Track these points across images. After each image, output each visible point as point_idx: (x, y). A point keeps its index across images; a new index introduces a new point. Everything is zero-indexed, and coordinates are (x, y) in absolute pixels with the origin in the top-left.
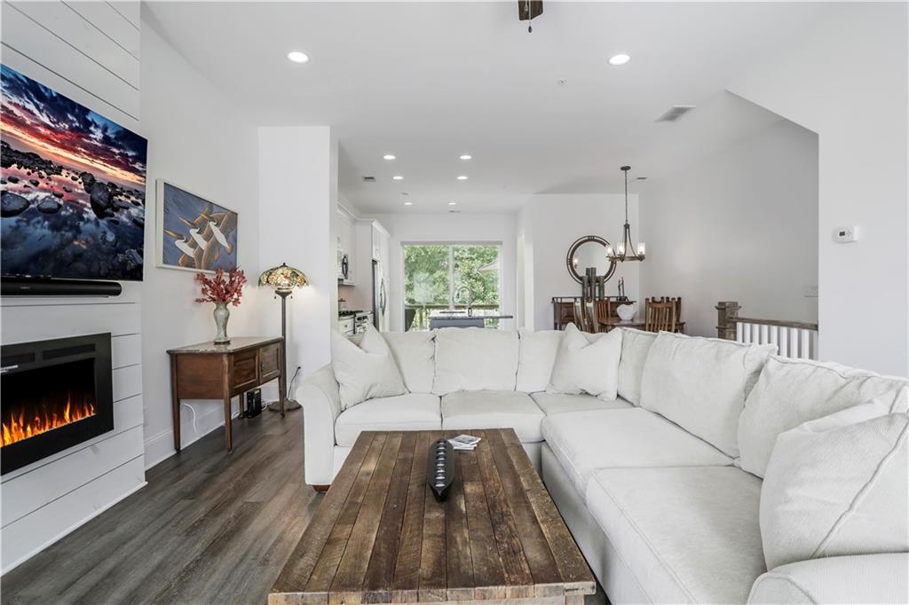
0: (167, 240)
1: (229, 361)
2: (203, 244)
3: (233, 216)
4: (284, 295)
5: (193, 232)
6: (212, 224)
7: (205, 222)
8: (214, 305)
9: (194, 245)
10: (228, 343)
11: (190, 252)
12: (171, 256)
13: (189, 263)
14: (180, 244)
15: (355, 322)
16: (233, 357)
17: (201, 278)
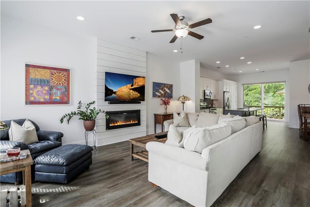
0: (153, 93)
1: (163, 117)
2: (162, 92)
3: (171, 86)
4: (183, 103)
5: (160, 90)
6: (165, 88)
7: (163, 88)
8: (164, 105)
9: (160, 93)
10: (167, 113)
11: (159, 94)
12: (154, 95)
13: (159, 97)
14: (157, 93)
15: (210, 110)
16: (164, 116)
17: (161, 99)
